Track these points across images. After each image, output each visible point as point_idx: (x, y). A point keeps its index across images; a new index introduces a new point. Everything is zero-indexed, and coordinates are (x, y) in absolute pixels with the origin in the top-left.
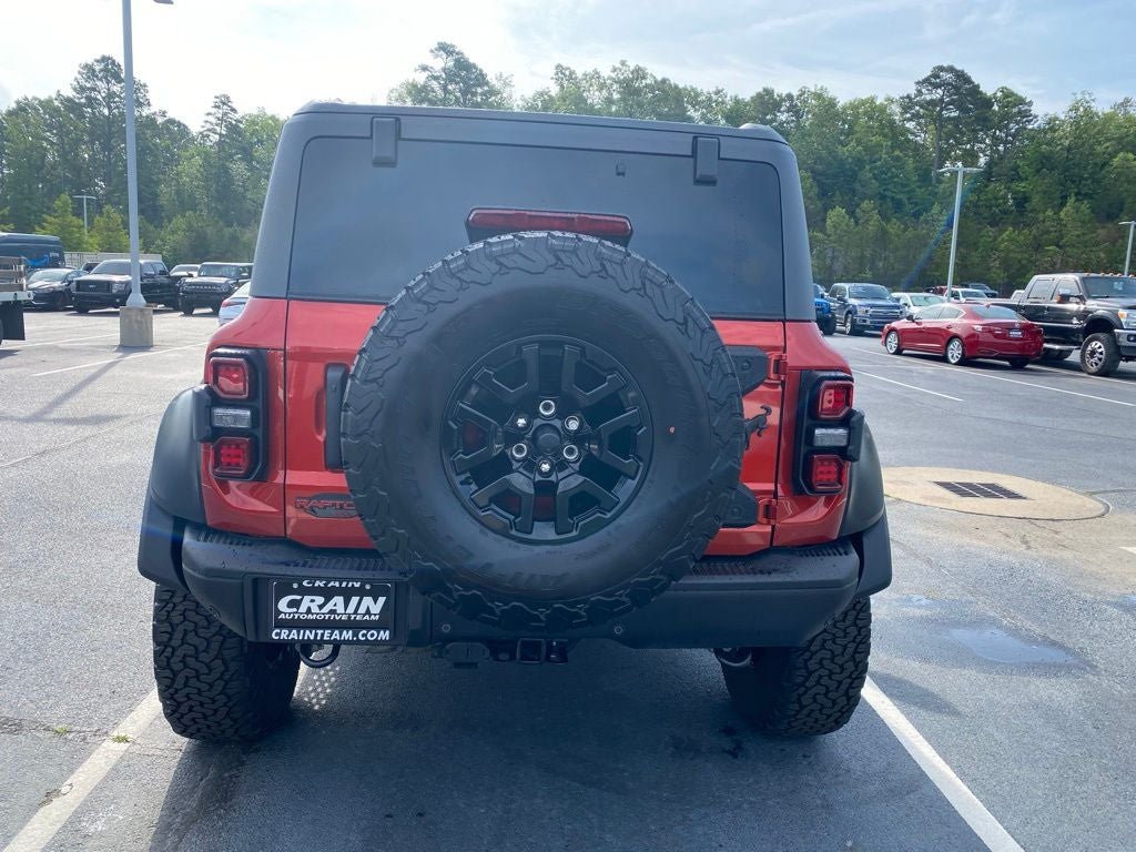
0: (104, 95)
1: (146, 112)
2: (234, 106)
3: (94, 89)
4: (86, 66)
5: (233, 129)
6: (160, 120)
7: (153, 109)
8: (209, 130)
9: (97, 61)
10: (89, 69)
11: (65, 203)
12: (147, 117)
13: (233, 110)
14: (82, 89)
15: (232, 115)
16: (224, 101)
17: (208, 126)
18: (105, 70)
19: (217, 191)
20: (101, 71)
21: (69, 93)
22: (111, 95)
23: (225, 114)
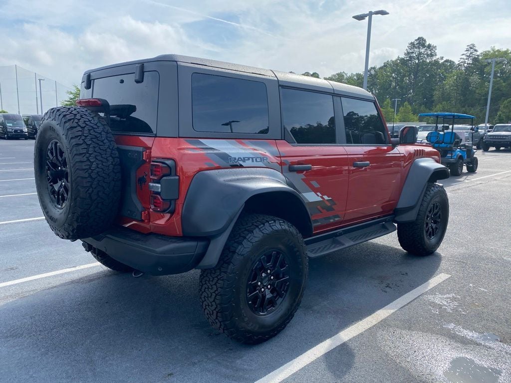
0: (417, 54)
1: (434, 58)
2: (476, 48)
3: (412, 53)
4: (411, 43)
5: (476, 60)
6: (441, 61)
7: (437, 57)
8: (462, 62)
9: (416, 40)
10: (412, 44)
11: (388, 103)
12: (434, 61)
13: (476, 51)
14: (408, 53)
15: (475, 53)
16: (472, 47)
17: (462, 60)
18: (419, 43)
19: (462, 90)
20: (417, 44)
21: (402, 56)
22: (420, 53)
23: (471, 53)
